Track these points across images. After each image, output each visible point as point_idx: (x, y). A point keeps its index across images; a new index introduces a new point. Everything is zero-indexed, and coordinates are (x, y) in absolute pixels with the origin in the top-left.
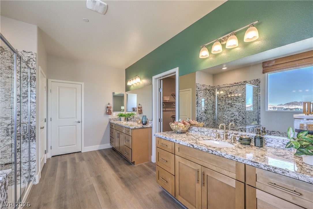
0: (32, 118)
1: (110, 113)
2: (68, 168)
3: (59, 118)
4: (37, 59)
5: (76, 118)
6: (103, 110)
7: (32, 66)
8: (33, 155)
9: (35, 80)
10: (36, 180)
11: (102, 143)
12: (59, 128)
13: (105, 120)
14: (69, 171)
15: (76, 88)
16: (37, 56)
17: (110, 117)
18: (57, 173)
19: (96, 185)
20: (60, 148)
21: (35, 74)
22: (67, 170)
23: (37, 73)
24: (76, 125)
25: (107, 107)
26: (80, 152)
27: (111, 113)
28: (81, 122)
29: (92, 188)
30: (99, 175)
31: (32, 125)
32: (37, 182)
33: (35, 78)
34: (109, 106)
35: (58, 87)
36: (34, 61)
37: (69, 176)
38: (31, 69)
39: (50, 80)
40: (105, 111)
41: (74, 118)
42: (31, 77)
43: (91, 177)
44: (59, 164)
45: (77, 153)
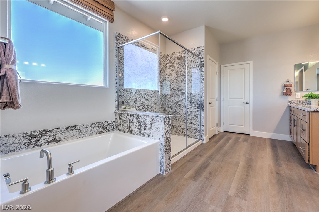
0: (202, 94)
1: (289, 94)
2: (229, 142)
3: (229, 98)
4: (205, 50)
5: (244, 99)
6: (278, 89)
7: (202, 56)
8: (202, 121)
9: (203, 66)
10: (204, 140)
11: (276, 131)
12: (229, 107)
13: (283, 102)
14: (228, 145)
15: (244, 68)
16: (205, 48)
17: (290, 98)
18: (219, 143)
19: (242, 164)
20: (230, 125)
21: (203, 61)
22: (228, 143)
23: (204, 61)
24: (244, 106)
25: (285, 86)
26: (249, 135)
27: (291, 93)
28: (249, 103)
29: (237, 164)
30: (253, 158)
31: (202, 99)
32: (205, 142)
33: (204, 65)
34: (288, 83)
35: (228, 71)
36: (203, 52)
37: (226, 148)
38: (201, 58)
39: (222, 66)
40: (282, 91)
41: (242, 99)
42: (201, 64)
43: (243, 156)
44: (225, 137)
45: (244, 135)
